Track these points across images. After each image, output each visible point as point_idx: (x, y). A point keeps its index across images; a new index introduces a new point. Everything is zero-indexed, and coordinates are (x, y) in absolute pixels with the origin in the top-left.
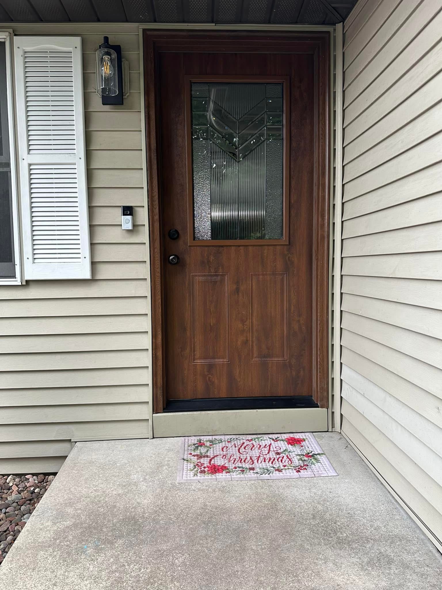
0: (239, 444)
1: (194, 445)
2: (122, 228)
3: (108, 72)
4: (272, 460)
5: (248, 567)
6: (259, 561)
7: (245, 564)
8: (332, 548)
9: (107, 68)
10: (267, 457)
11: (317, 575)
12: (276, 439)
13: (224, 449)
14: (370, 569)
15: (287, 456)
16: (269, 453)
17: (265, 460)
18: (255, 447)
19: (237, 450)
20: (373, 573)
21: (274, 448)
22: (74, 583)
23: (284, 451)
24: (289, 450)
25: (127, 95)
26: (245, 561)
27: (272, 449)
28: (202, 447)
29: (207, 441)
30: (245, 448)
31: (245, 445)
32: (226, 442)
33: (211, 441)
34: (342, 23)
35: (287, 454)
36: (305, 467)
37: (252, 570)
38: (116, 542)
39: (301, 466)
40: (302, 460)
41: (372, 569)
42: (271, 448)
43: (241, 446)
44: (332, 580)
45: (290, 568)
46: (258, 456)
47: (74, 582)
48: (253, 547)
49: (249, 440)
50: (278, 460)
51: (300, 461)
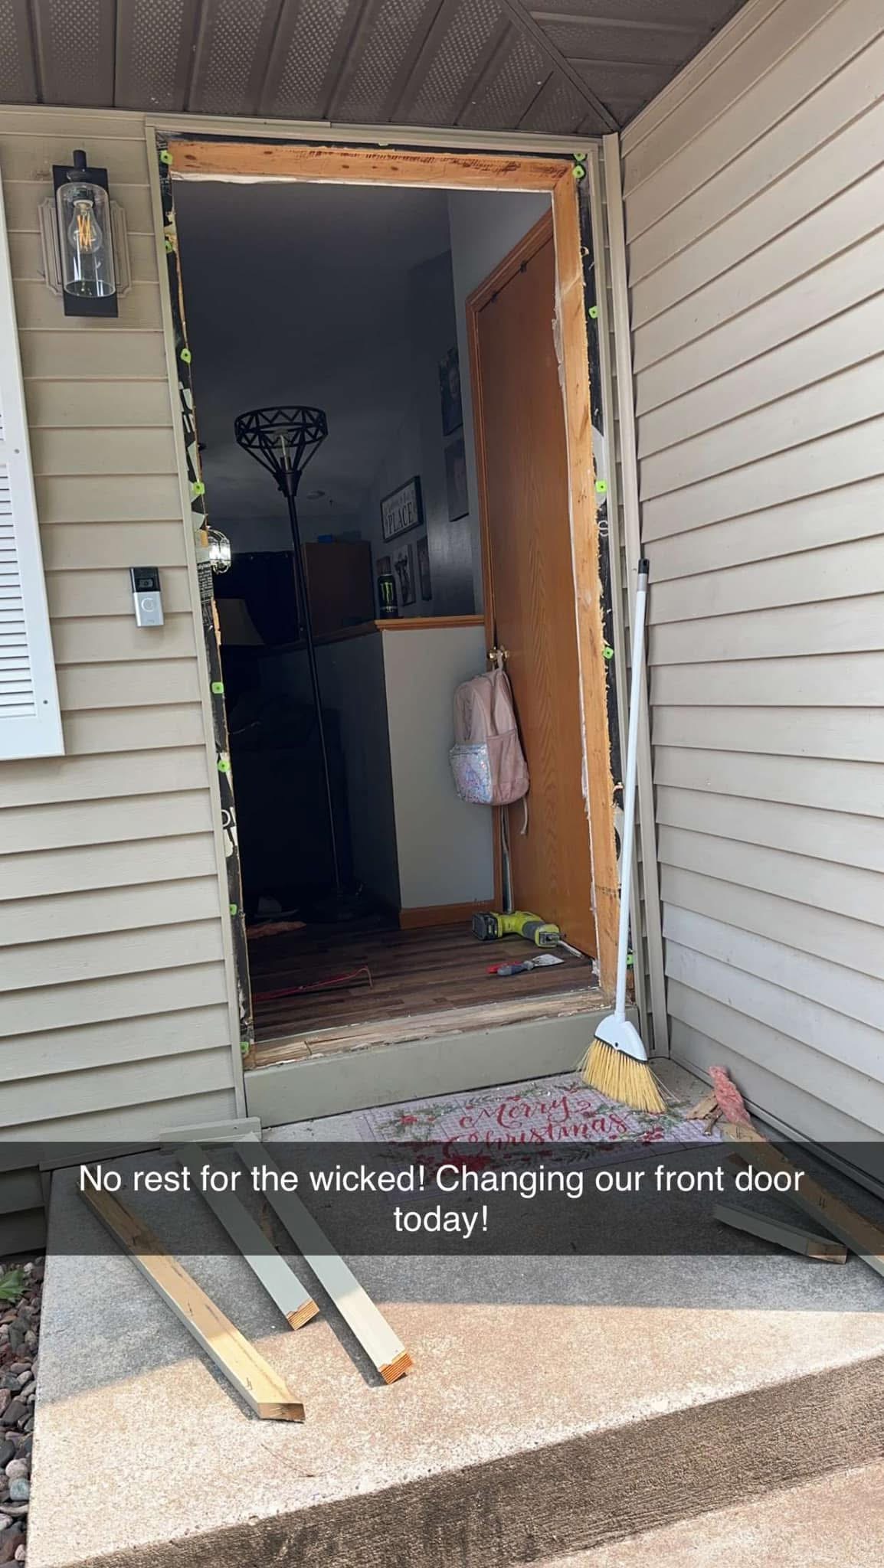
0: (494, 1109)
1: (392, 1123)
2: (136, 623)
3: (89, 240)
4: (581, 1130)
5: (587, 1331)
6: (604, 1319)
7: (578, 1328)
8: (737, 1270)
9: (84, 231)
10: (569, 1124)
11: (726, 1319)
12: (572, 1086)
13: (466, 1123)
14: (821, 1289)
15: (610, 1116)
16: (567, 1116)
17: (565, 1132)
18: (532, 1109)
19: (496, 1122)
20: (828, 1295)
21: (576, 1105)
22: (235, 1433)
23: (601, 1107)
24: (610, 1106)
25: (126, 291)
26: (577, 1324)
27: (571, 1108)
28: (414, 1126)
29: (418, 1112)
30: (511, 1115)
31: (508, 1108)
32: (464, 1109)
33: (428, 1112)
34: (616, 134)
35: (608, 1113)
36: (657, 1133)
37: (598, 1335)
38: (281, 1345)
39: (648, 1133)
40: (646, 1121)
41: (824, 1289)
42: (568, 1105)
43: (501, 1113)
44: (757, 1322)
45: (670, 1318)
46: (547, 1125)
47: (232, 1431)
48: (580, 1297)
49: (511, 1098)
50: (593, 1127)
51: (643, 1124)
